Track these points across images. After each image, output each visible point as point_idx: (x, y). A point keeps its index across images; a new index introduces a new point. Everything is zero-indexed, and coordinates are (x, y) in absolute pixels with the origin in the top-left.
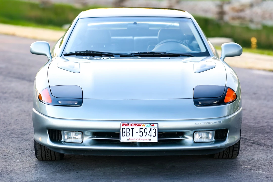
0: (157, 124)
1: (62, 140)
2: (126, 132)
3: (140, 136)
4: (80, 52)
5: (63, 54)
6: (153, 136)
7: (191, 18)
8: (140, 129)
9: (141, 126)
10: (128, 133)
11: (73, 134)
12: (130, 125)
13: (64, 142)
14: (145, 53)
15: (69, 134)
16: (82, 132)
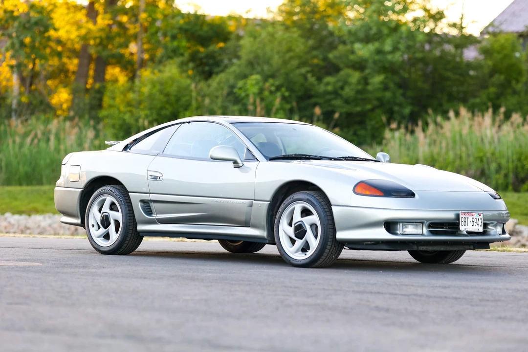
0: (482, 214)
3: (472, 225)
5: (267, 158)
6: (480, 226)
8: (472, 218)
9: (473, 215)
10: (465, 223)
12: (466, 214)
13: (401, 234)
14: (347, 157)
16: (422, 223)
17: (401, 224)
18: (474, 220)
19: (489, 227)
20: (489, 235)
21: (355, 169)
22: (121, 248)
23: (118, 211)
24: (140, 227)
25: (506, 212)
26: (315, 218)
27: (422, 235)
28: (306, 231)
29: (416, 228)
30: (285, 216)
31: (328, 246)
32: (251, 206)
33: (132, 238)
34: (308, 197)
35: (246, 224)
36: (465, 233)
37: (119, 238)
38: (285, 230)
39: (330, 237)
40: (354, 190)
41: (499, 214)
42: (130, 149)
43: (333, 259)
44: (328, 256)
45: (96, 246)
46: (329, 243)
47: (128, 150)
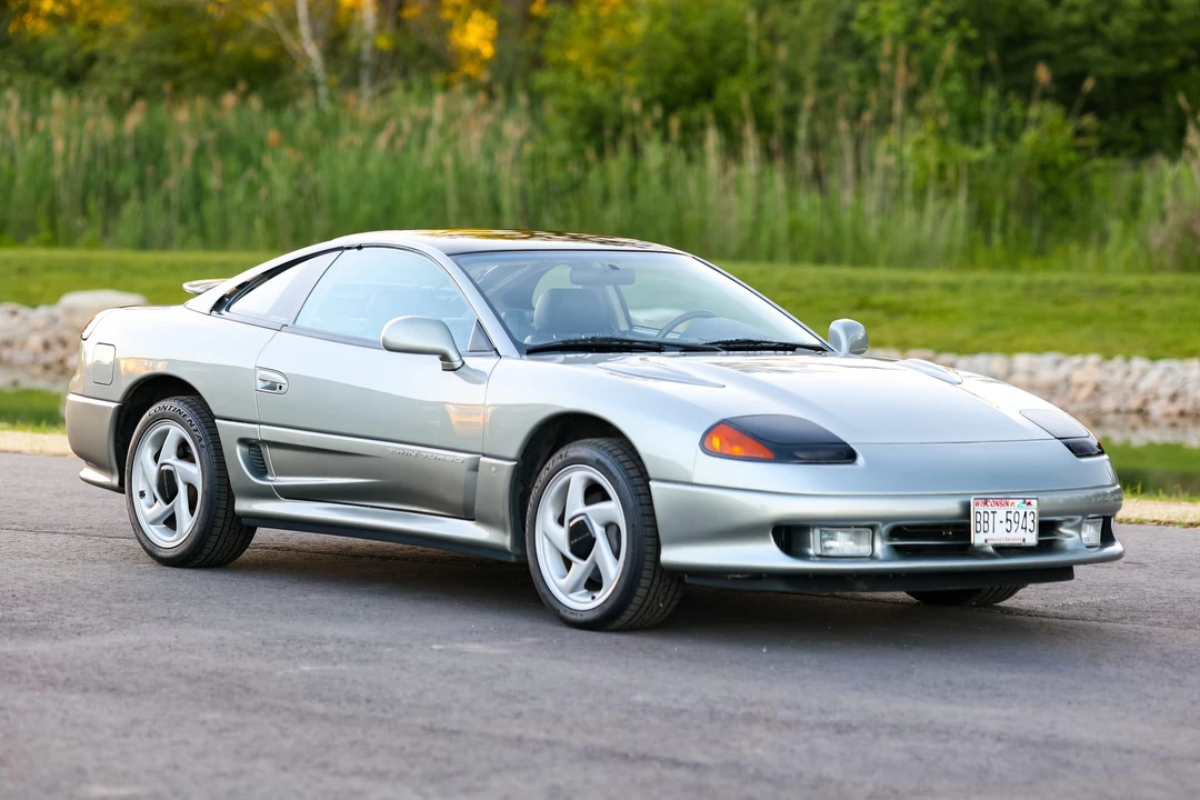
0: (1037, 501)
1: (811, 552)
2: (982, 522)
3: (1007, 530)
4: (576, 341)
6: (1029, 530)
8: (1007, 513)
9: (1008, 506)
10: (986, 525)
12: (989, 504)
13: (819, 556)
16: (873, 528)
17: (817, 531)
18: (1010, 516)
19: (1061, 530)
20: (1062, 550)
21: (722, 383)
22: (200, 552)
23: (193, 461)
24: (242, 506)
25: (1113, 489)
26: (613, 509)
27: (872, 557)
28: (594, 540)
29: (857, 542)
30: (550, 500)
31: (643, 581)
32: (475, 468)
33: (226, 528)
34: (598, 456)
35: (467, 513)
36: (991, 549)
37: (196, 529)
38: (550, 536)
39: (648, 557)
40: (702, 444)
41: (1098, 495)
42: (227, 310)
43: (662, 611)
44: (646, 604)
45: (147, 545)
46: (645, 574)
47: (223, 311)
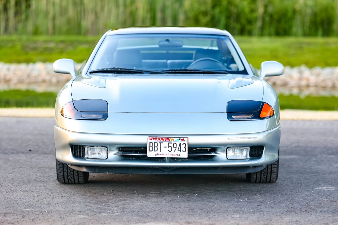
0: (187, 139)
1: (86, 156)
2: (153, 147)
3: (169, 151)
4: (107, 69)
5: (88, 71)
6: (183, 151)
7: (228, 36)
8: (169, 143)
9: (170, 140)
10: (156, 148)
11: (97, 150)
12: (158, 139)
13: (88, 158)
14: (177, 70)
15: (93, 150)
16: (107, 147)
17: (86, 148)
18: (170, 145)
19: (217, 151)
20: (217, 160)
